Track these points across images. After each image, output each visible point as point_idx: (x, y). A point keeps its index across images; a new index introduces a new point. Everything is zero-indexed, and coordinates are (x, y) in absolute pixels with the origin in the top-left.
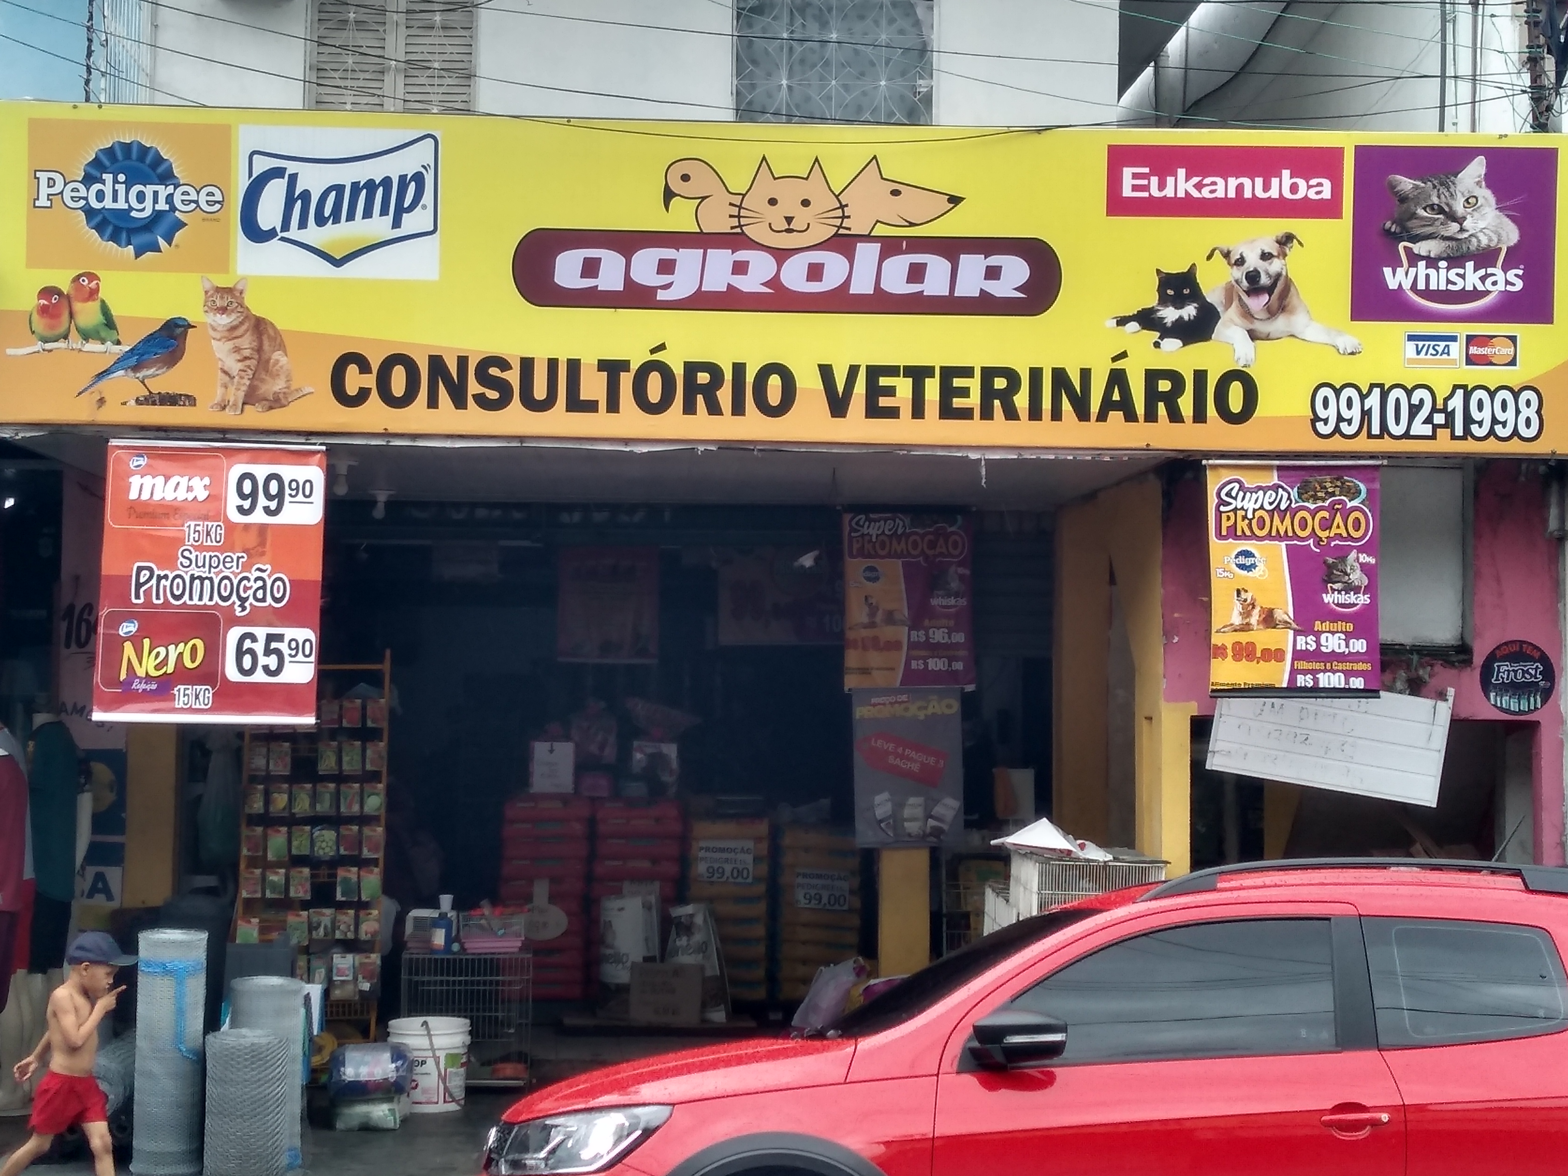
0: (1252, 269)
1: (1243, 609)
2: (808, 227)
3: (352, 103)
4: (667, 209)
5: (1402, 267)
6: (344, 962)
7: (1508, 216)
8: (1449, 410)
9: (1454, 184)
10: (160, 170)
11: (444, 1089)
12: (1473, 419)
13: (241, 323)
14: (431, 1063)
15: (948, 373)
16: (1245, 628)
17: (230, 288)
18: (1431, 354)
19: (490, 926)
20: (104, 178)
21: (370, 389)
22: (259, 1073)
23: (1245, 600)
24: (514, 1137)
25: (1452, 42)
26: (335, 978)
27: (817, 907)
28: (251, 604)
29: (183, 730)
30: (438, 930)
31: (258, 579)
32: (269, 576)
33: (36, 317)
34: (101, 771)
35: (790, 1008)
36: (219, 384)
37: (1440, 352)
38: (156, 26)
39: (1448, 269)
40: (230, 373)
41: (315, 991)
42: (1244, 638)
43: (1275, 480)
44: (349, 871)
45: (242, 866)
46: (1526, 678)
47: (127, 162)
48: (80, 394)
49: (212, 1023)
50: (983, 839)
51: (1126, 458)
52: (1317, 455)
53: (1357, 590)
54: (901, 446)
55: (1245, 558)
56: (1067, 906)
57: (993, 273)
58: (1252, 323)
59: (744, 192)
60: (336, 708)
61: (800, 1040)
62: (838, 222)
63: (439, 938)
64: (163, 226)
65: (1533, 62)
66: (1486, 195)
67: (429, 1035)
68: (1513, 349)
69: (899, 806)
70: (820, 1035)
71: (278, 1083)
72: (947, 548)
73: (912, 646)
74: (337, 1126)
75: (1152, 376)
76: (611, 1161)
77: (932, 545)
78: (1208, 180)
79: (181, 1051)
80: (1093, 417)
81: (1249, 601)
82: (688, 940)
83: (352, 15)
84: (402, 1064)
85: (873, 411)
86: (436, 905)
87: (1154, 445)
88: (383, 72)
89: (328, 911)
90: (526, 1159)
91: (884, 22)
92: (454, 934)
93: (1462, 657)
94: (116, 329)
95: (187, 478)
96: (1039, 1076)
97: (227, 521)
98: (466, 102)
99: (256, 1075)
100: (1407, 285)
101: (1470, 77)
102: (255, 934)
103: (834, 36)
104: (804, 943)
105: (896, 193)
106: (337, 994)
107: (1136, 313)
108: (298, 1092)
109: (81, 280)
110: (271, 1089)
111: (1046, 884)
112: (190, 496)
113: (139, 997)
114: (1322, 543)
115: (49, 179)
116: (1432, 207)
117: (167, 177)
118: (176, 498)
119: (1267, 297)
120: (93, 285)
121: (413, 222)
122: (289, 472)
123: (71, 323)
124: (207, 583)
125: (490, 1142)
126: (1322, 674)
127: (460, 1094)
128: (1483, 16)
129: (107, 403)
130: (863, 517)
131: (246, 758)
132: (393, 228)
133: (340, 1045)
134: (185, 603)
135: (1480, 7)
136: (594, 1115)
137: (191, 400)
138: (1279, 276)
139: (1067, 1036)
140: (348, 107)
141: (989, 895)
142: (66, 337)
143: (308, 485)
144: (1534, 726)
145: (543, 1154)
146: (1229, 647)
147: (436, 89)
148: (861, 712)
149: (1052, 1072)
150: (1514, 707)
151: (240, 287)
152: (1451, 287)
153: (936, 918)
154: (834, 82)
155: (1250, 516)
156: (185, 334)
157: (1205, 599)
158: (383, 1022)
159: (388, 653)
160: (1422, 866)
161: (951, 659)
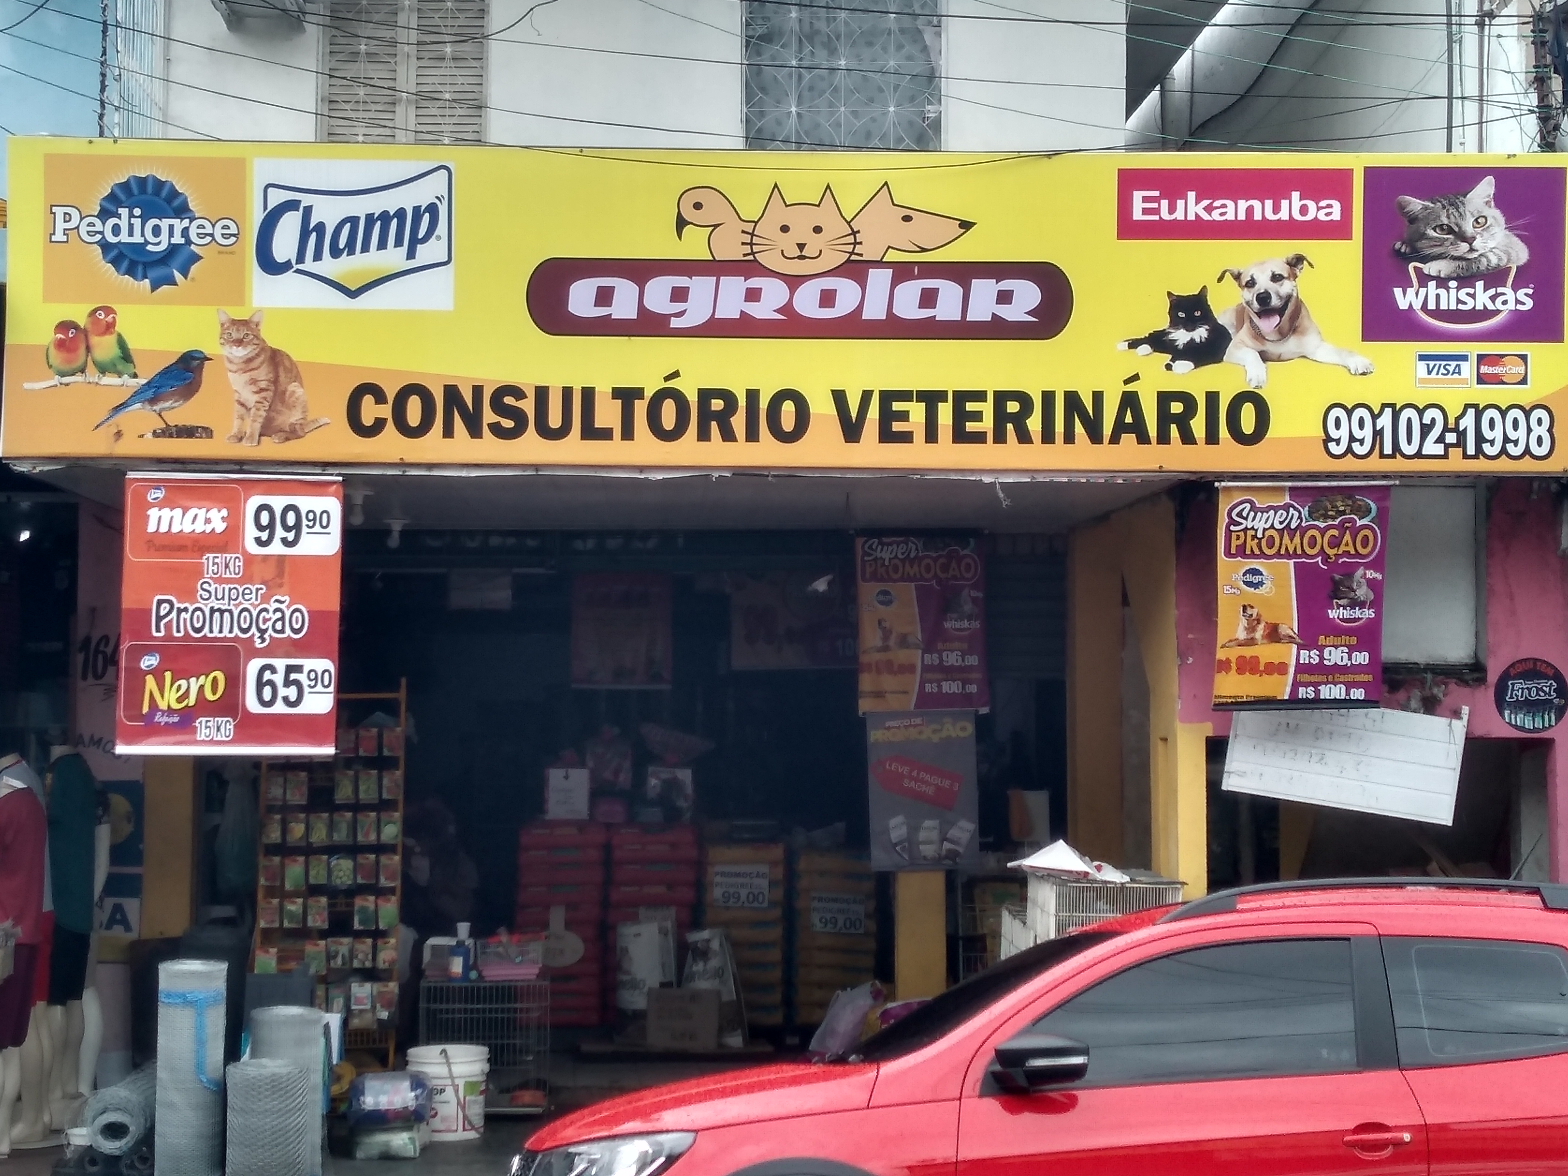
0: (1262, 291)
1: (1248, 624)
2: (820, 254)
3: (364, 135)
4: (680, 238)
5: (1413, 287)
6: (362, 991)
7: (1518, 236)
8: (1461, 429)
9: (1463, 204)
10: (176, 203)
11: (464, 1116)
12: (1485, 438)
13: (258, 355)
14: (449, 1091)
15: (961, 397)
16: (1250, 642)
17: (246, 321)
18: (1443, 374)
19: (507, 953)
20: (119, 212)
21: (385, 420)
22: (280, 1103)
23: (1252, 615)
24: (538, 1165)
25: (1459, 63)
26: (353, 1007)
27: (833, 931)
28: (270, 636)
29: (200, 761)
30: (456, 958)
31: (275, 611)
32: (288, 607)
33: (53, 352)
34: (120, 803)
35: (807, 1032)
36: (236, 415)
37: (1451, 372)
38: (169, 61)
39: (1458, 288)
40: (246, 404)
41: (334, 1020)
42: (1248, 652)
43: (1287, 500)
44: (367, 900)
45: (260, 895)
46: (1540, 696)
47: (143, 197)
48: (97, 427)
49: (232, 1053)
50: (998, 861)
51: (1139, 481)
52: (1330, 476)
53: (1362, 605)
54: (915, 471)
55: (1253, 575)
56: (1086, 928)
57: (1005, 297)
58: (1263, 344)
59: (756, 220)
60: (353, 737)
61: (821, 1065)
62: (850, 248)
63: (457, 966)
64: (180, 259)
65: (1540, 82)
66: (1495, 216)
67: (449, 1064)
68: (1524, 367)
69: (914, 829)
70: (841, 1060)
71: (298, 1113)
72: (960, 571)
73: (926, 669)
74: (358, 1156)
75: (1164, 398)
77: (945, 568)
78: (1217, 203)
79: (202, 1081)
80: (1106, 439)
81: (1254, 617)
82: (705, 965)
83: (363, 47)
84: (422, 1092)
85: (887, 436)
86: (453, 933)
87: (1166, 467)
88: (395, 104)
89: (346, 940)
91: (892, 48)
92: (471, 962)
93: (1476, 675)
94: (132, 362)
95: (204, 510)
96: (1061, 1099)
97: (245, 553)
98: (478, 132)
99: (277, 1105)
100: (1417, 305)
101: (1477, 98)
102: (274, 963)
103: (843, 63)
104: (821, 967)
105: (907, 219)
106: (355, 1023)
107: (1147, 335)
108: (319, 1121)
109: (97, 314)
110: (291, 1119)
111: (1063, 906)
112: (208, 529)
113: (160, 1029)
114: (1329, 560)
115: (65, 214)
116: (1441, 227)
117: (182, 211)
118: (194, 531)
119: (1277, 318)
120: (110, 318)
121: (427, 253)
122: (305, 503)
123: (87, 356)
124: (226, 614)
125: (514, 1170)
126: (1324, 686)
127: (479, 1122)
128: (1489, 37)
129: (124, 436)
130: (876, 540)
131: (262, 788)
132: (407, 259)
133: (359, 1074)
134: (205, 636)
135: (1487, 27)
136: (617, 1142)
137: (208, 432)
138: (1289, 297)
139: (1088, 1059)
140: (360, 138)
141: (1006, 917)
142: (83, 371)
143: (325, 516)
144: (1548, 744)
146: (1234, 660)
147: (447, 120)
148: (875, 735)
149: (1074, 1096)
150: (1529, 724)
151: (255, 319)
152: (1461, 307)
153: (952, 942)
154: (843, 109)
155: (1260, 535)
156: (201, 367)
158: (402, 1051)
159: (404, 681)
160: (1439, 885)
161: (965, 682)
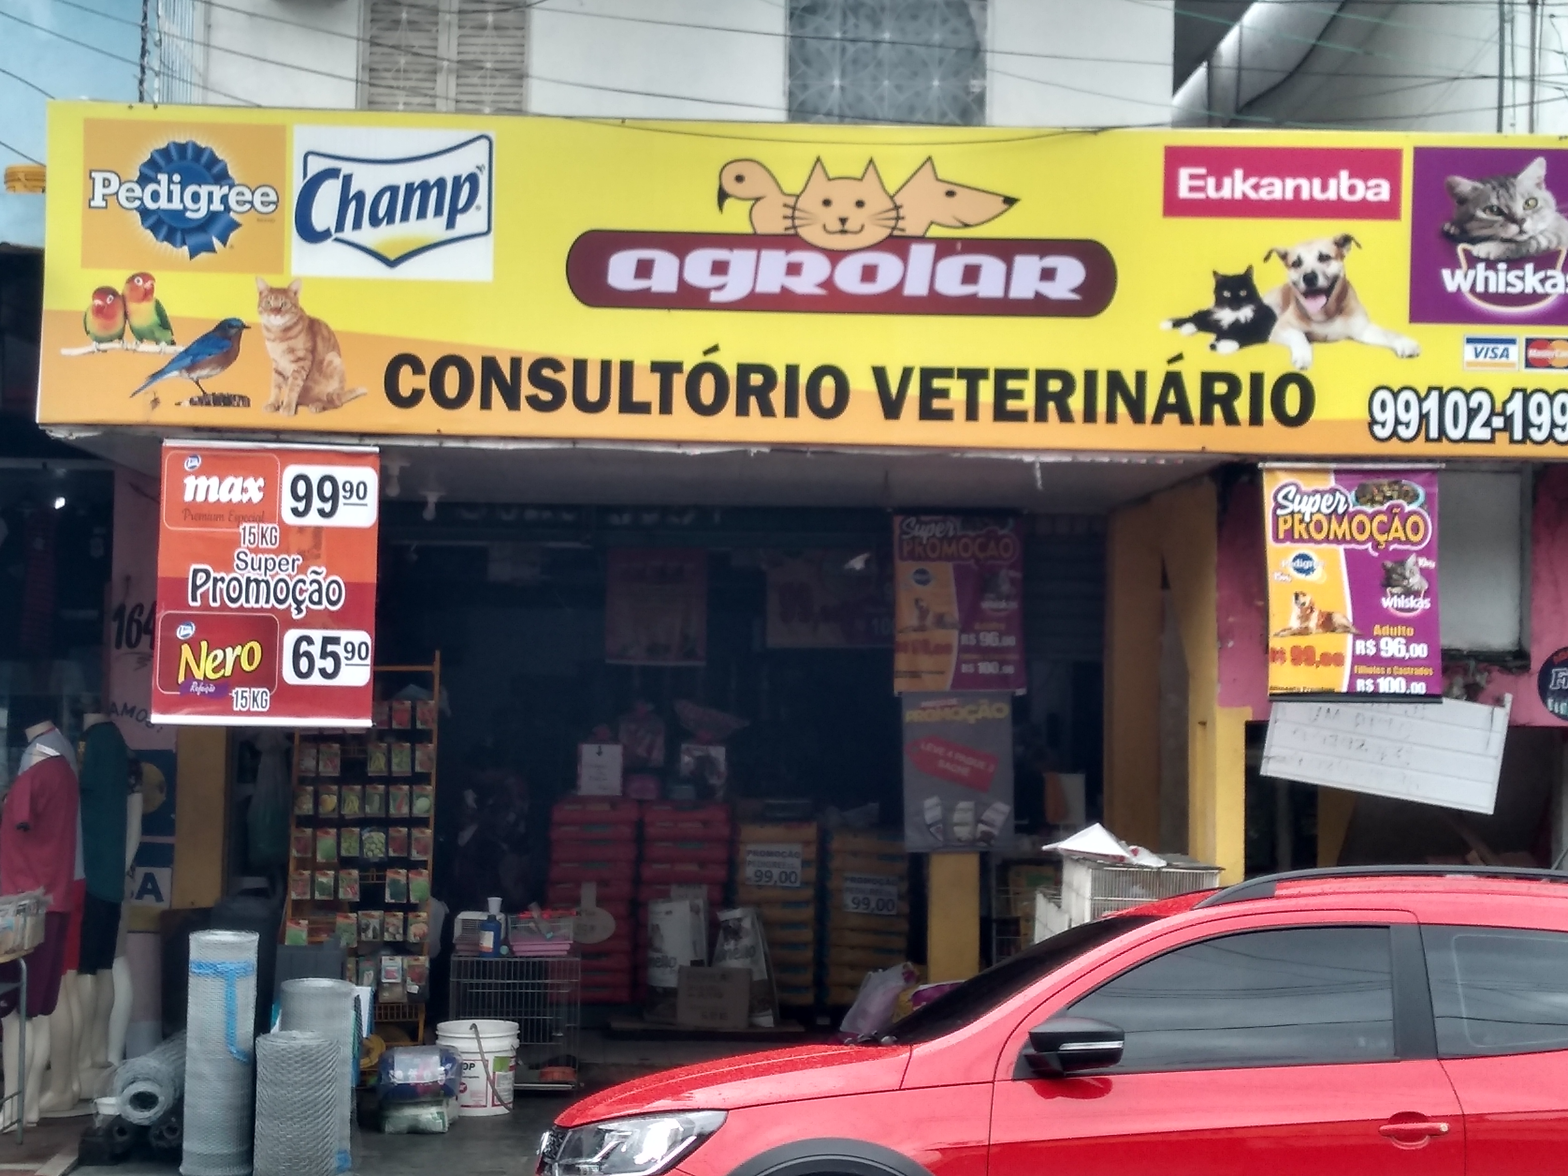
0: (1309, 271)
1: (1301, 613)
2: (862, 228)
3: (404, 104)
4: (721, 211)
5: (1461, 268)
6: (393, 964)
8: (1508, 414)
9: (1513, 185)
10: (216, 169)
11: (493, 1092)
12: (1532, 422)
13: (296, 324)
14: (479, 1066)
15: (1003, 375)
16: (1304, 632)
17: (284, 289)
18: (1491, 357)
19: (538, 928)
20: (159, 178)
21: (423, 391)
22: (309, 1076)
23: (1304, 603)
24: (568, 1142)
25: (1510, 42)
26: (384, 981)
27: (865, 912)
28: (307, 607)
29: (234, 732)
30: (487, 932)
31: (312, 582)
32: (325, 579)
33: (90, 317)
34: (152, 772)
35: (839, 1012)
36: (273, 384)
37: (1499, 355)
38: (209, 26)
39: (1508, 270)
40: (284, 374)
41: (365, 993)
42: (1302, 642)
43: (1332, 484)
44: (398, 873)
45: (292, 867)
47: (182, 163)
48: (134, 394)
49: (262, 1025)
50: (1034, 844)
51: (1181, 461)
52: (1376, 460)
53: (1417, 594)
54: (955, 449)
55: (1303, 561)
56: (1124, 912)
57: (1048, 274)
58: (1309, 325)
59: (798, 192)
60: (388, 710)
61: (854, 1046)
62: (892, 223)
63: (488, 941)
64: (219, 226)
66: (1546, 197)
67: (478, 1039)
69: (948, 810)
70: (873, 1041)
71: (328, 1086)
72: (998, 551)
73: (963, 649)
74: (386, 1130)
75: (1208, 379)
76: (667, 1165)
77: (983, 547)
78: (1265, 181)
79: (232, 1052)
80: (1148, 419)
81: (1307, 605)
82: (736, 945)
83: (405, 16)
84: (451, 1068)
85: (927, 413)
86: (485, 907)
87: (1209, 448)
88: (436, 72)
89: (377, 913)
90: (579, 1164)
91: (937, 22)
92: (502, 936)
93: (1519, 663)
94: (170, 329)
95: (241, 479)
96: (1095, 1083)
97: (282, 523)
98: (518, 102)
99: (307, 1077)
100: (1466, 288)
101: (1529, 78)
102: (304, 935)
103: (887, 36)
104: (852, 948)
105: (950, 194)
106: (386, 996)
107: (1192, 315)
108: (348, 1094)
109: (136, 281)
110: (321, 1092)
111: (1099, 890)
112: (245, 499)
113: (190, 999)
114: (1380, 547)
115: (104, 180)
116: (1491, 209)
117: (222, 178)
118: (230, 500)
119: (1324, 299)
120: (148, 285)
121: (467, 223)
122: (343, 473)
123: (125, 322)
124: (263, 585)
125: (543, 1146)
126: (1382, 678)
127: (508, 1097)
128: (1542, 16)
130: (914, 519)
131: (295, 759)
132: (447, 229)
133: (389, 1048)
134: (242, 605)
135: (1539, 8)
136: (649, 1120)
137: (245, 401)
138: (1336, 278)
139: (1124, 1043)
140: (400, 107)
141: (1041, 900)
142: (120, 337)
143: (362, 487)
145: (596, 1159)
146: (1288, 650)
147: (488, 90)
148: (910, 716)
149: (1109, 1080)
151: (294, 288)
152: (1510, 290)
153: (985, 923)
154: (886, 83)
155: (1307, 519)
156: (238, 336)
157: (1260, 603)
158: (432, 1025)
159: (438, 654)
160: (1479, 874)
161: (1002, 663)
